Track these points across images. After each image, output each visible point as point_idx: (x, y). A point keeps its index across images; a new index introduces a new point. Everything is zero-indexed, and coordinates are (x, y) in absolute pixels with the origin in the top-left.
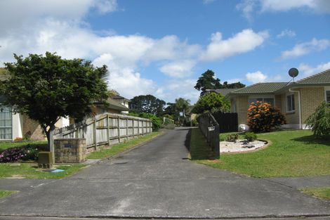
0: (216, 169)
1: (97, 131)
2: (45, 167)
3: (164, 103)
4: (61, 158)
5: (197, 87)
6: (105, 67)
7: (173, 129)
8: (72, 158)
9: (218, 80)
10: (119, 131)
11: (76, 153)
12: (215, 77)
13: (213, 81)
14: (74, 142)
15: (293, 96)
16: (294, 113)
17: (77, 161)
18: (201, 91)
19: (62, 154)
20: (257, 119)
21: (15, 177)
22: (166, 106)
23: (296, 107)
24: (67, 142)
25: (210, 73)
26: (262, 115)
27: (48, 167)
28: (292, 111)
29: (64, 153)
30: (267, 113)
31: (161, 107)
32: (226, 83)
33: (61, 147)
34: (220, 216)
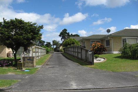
0: (95, 69)
1: (33, 53)
2: (20, 69)
3: (44, 42)
4: (26, 65)
5: (60, 36)
6: (42, 26)
7: (53, 53)
8: (30, 65)
9: (69, 33)
10: (38, 53)
11: (32, 63)
12: (67, 32)
13: (67, 33)
14: (32, 58)
15: (109, 40)
16: (109, 47)
17: (33, 66)
18: (61, 37)
19: (26, 63)
20: (96, 49)
21: (10, 74)
22: (46, 43)
23: (110, 45)
24: (28, 58)
25: (65, 30)
26: (98, 48)
27: (22, 69)
28: (108, 46)
29: (27, 63)
30: (100, 47)
31: (43, 43)
32: (72, 34)
33: (26, 60)
34: (117, 87)
